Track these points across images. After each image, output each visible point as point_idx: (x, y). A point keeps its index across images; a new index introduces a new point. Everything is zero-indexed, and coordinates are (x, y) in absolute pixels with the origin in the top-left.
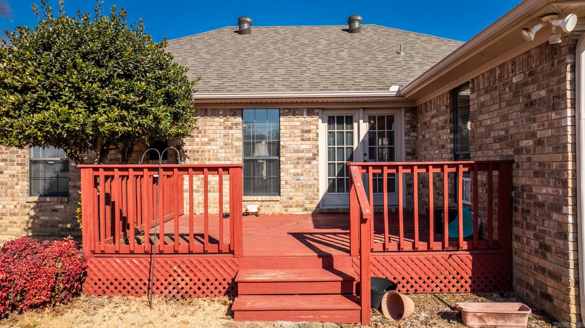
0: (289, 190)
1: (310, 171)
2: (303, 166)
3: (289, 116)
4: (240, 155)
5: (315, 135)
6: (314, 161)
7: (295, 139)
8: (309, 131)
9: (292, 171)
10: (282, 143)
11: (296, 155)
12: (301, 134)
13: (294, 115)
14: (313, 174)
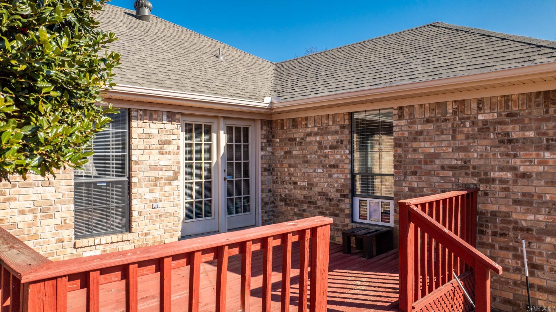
0: (144, 222)
1: (170, 195)
2: (161, 189)
3: (145, 121)
4: (71, 177)
5: (176, 147)
6: (174, 181)
7: (151, 153)
8: (168, 142)
9: (147, 196)
10: (134, 158)
11: (154, 174)
12: (159, 146)
13: (151, 119)
14: (174, 199)
